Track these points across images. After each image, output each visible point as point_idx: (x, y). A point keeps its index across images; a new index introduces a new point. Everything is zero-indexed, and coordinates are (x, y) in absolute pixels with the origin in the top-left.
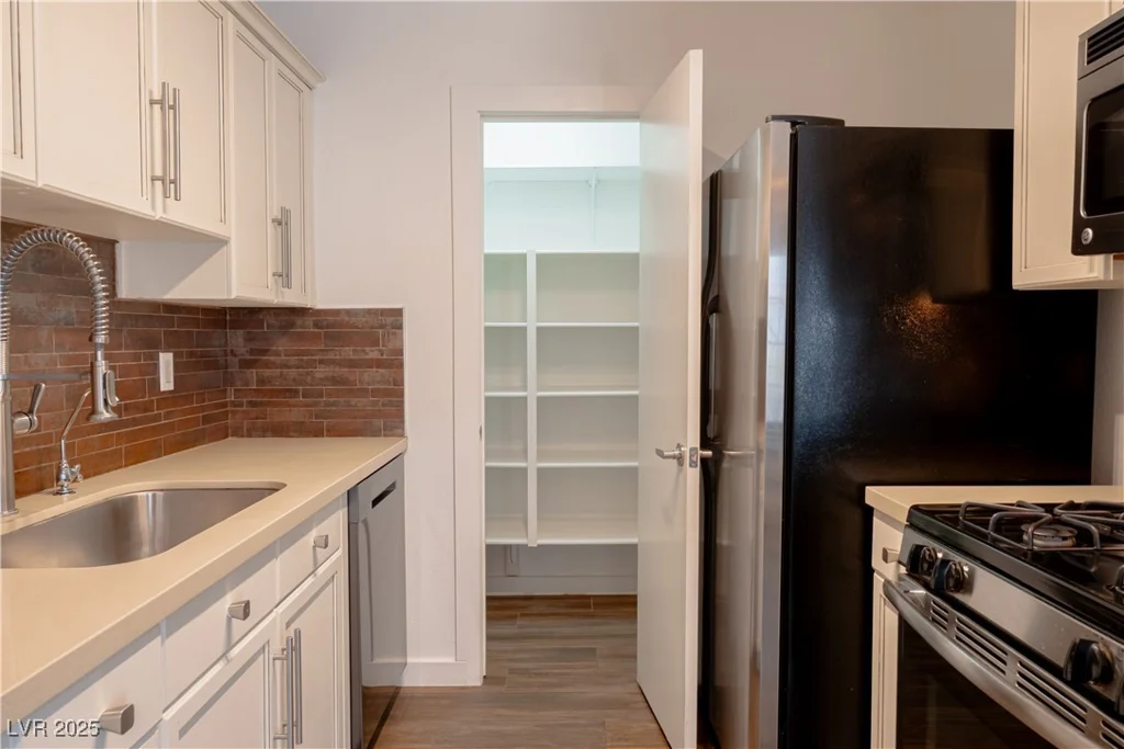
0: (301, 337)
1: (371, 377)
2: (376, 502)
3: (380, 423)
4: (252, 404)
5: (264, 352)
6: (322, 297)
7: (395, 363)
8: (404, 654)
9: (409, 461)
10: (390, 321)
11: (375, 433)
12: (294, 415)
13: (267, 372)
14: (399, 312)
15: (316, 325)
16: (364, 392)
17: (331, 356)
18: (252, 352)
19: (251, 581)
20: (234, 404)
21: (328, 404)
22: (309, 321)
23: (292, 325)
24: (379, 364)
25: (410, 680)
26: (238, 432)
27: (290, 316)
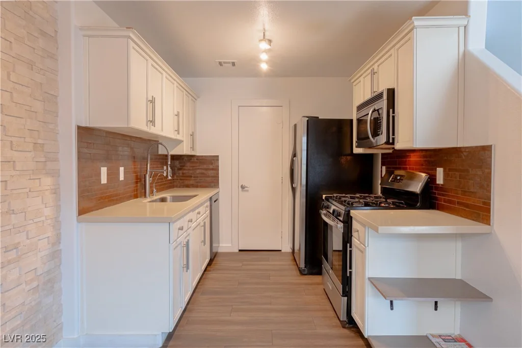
0: (193, 162)
1: (211, 173)
2: (215, 202)
3: (213, 184)
4: (181, 179)
5: (184, 166)
6: (199, 152)
7: (216, 169)
8: (219, 244)
9: (220, 193)
10: (216, 158)
11: (212, 187)
12: (191, 182)
13: (185, 171)
14: (218, 156)
15: (197, 159)
16: (209, 177)
17: (200, 167)
18: (181, 166)
19: (200, 208)
20: (176, 179)
21: (200, 180)
22: (195, 159)
23: (191, 159)
24: (213, 169)
25: (220, 250)
26: (177, 187)
27: (190, 157)
